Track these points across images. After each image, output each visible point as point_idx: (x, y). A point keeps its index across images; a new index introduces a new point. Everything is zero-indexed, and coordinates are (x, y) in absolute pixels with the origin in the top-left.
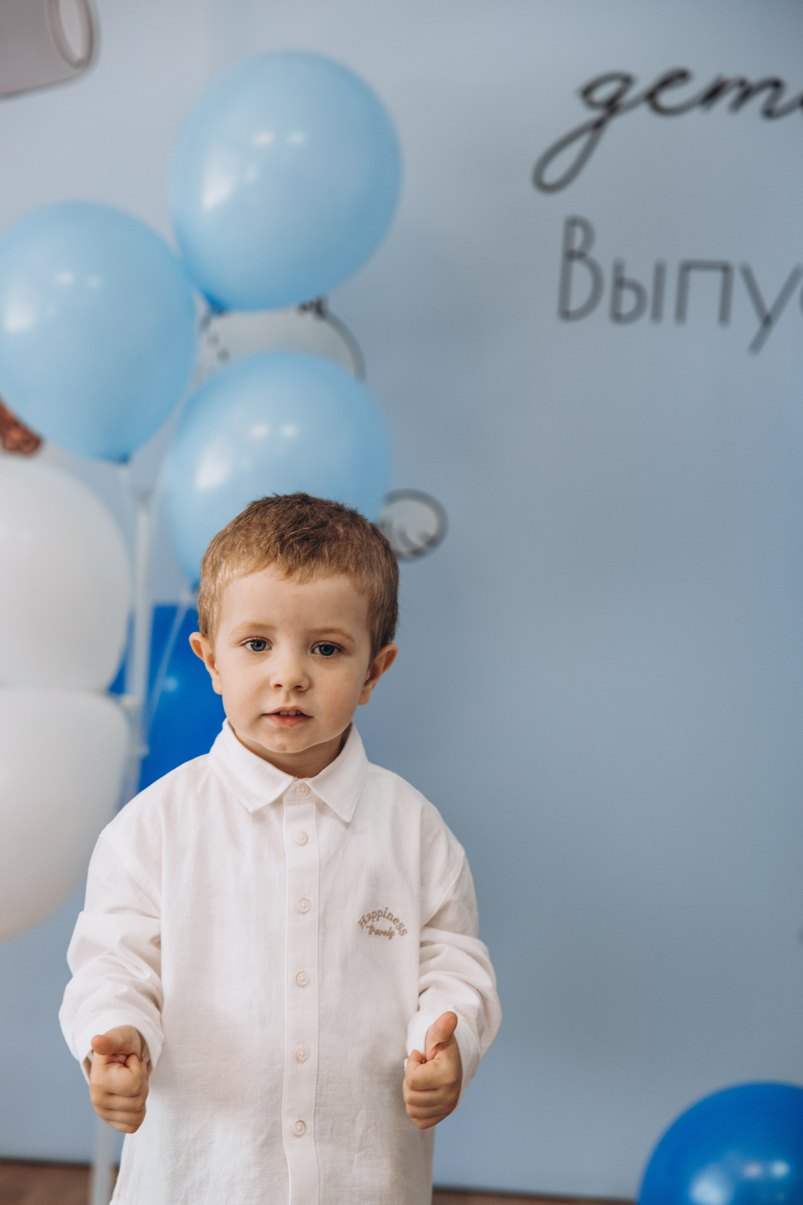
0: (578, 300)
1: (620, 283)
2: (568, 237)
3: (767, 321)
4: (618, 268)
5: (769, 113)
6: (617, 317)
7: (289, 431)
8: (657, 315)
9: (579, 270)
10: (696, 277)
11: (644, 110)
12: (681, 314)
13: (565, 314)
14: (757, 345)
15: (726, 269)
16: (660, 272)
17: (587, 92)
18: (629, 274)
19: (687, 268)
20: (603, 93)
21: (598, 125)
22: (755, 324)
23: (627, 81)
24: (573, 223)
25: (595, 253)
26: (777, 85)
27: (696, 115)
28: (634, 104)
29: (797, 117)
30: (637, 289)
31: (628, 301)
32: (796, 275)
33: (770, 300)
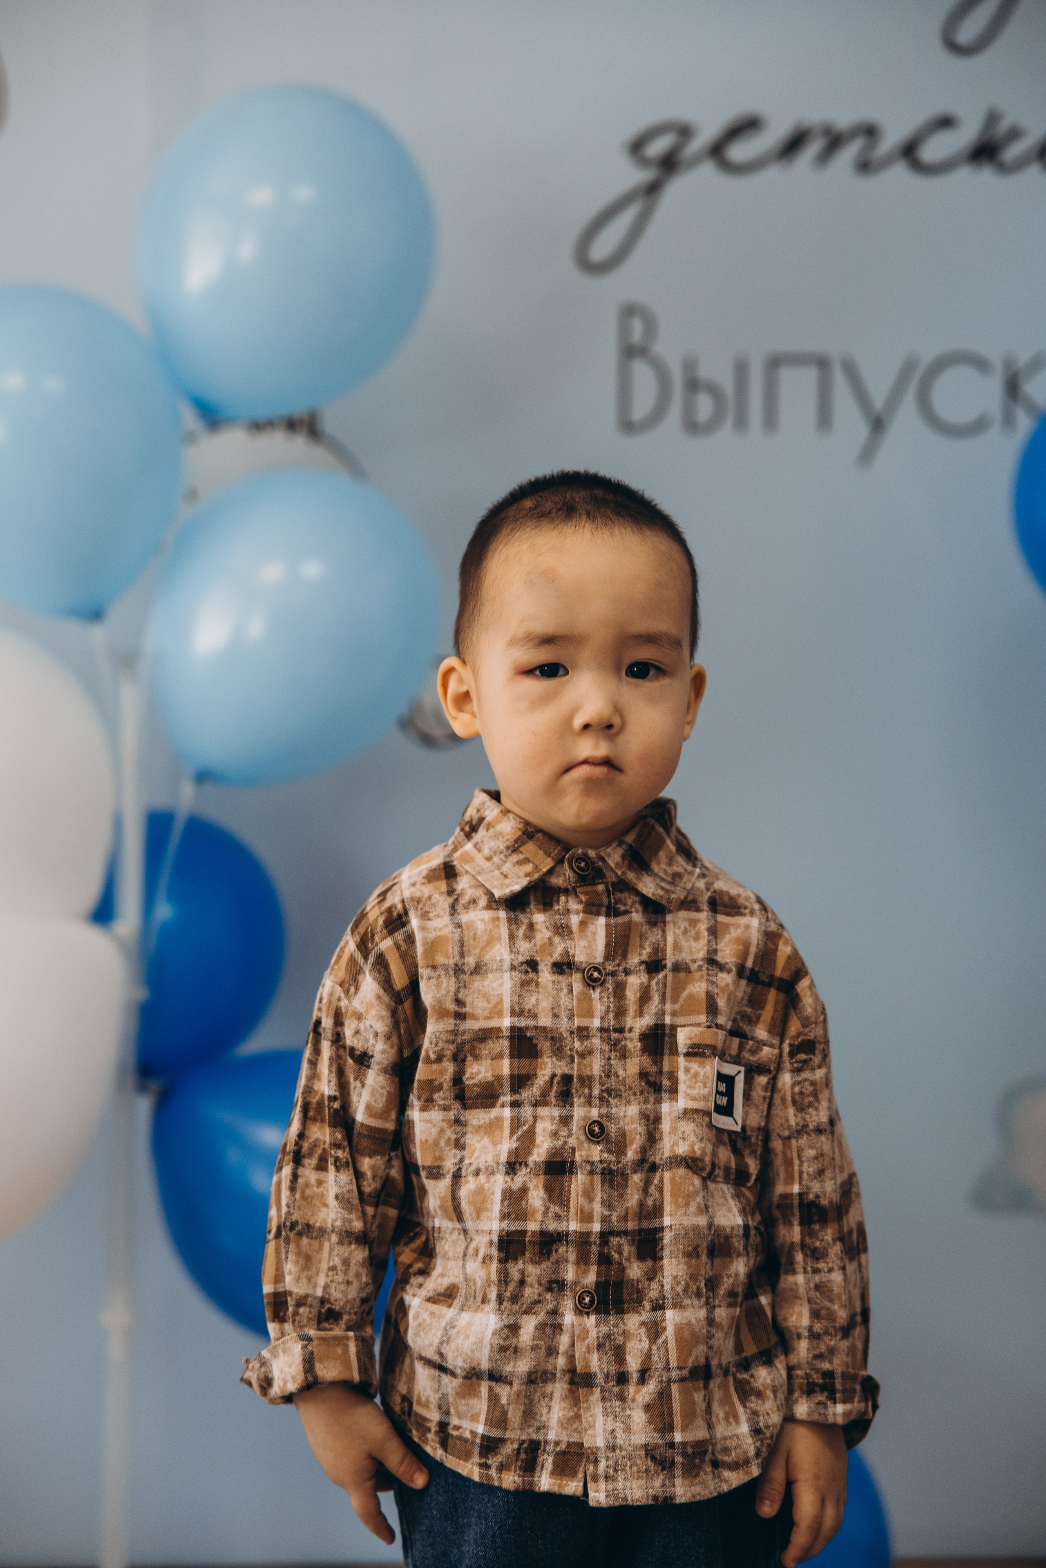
0: (641, 407)
1: (693, 385)
2: (624, 329)
3: (878, 425)
4: (690, 366)
5: (865, 166)
6: (692, 427)
7: (312, 570)
8: (741, 422)
9: (641, 371)
10: (787, 376)
11: (707, 170)
12: (771, 420)
13: (628, 426)
14: (867, 455)
15: (822, 363)
16: (741, 370)
17: (637, 147)
18: (704, 372)
19: (775, 363)
20: (657, 147)
21: (653, 189)
22: (861, 430)
23: (685, 132)
24: (629, 311)
25: (662, 347)
26: (870, 132)
27: (774, 173)
28: (696, 161)
29: (899, 171)
30: (715, 391)
31: (705, 407)
32: (909, 367)
33: (879, 398)
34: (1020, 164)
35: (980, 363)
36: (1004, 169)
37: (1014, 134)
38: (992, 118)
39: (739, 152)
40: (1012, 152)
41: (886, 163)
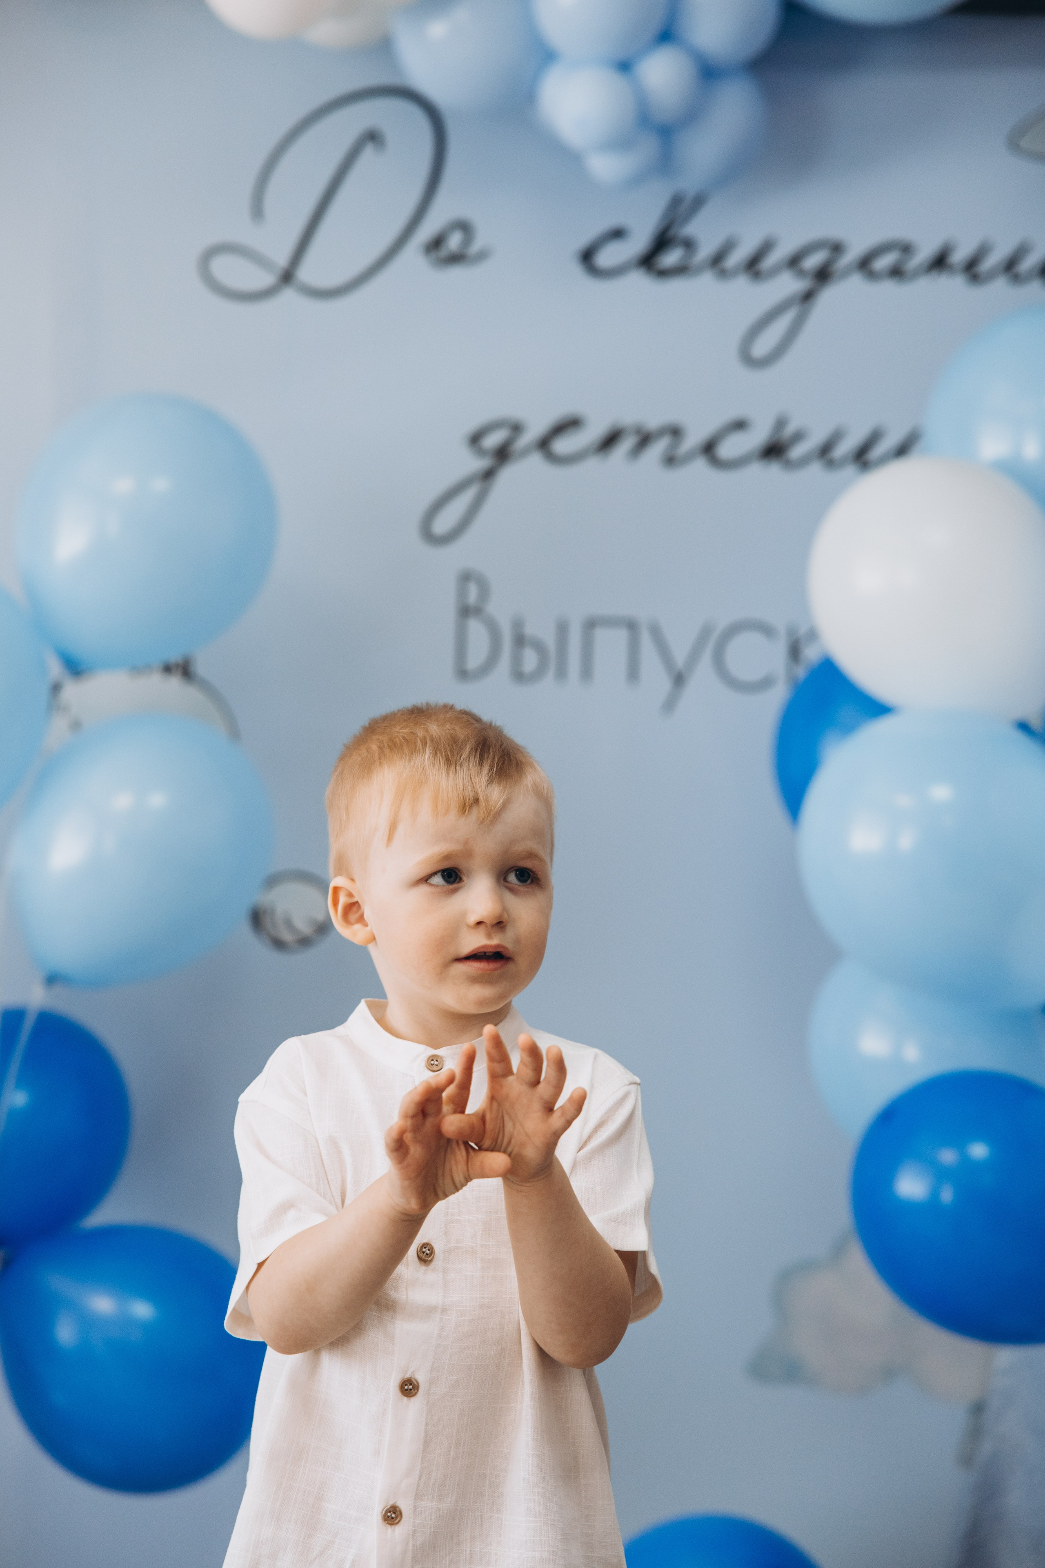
0: (475, 657)
1: (520, 641)
2: (462, 592)
3: (679, 679)
4: (518, 626)
5: (670, 460)
6: (519, 676)
8: (562, 673)
9: (476, 630)
10: (601, 635)
11: (536, 460)
12: (587, 672)
13: (463, 674)
14: (670, 705)
15: (632, 626)
16: (562, 629)
17: (475, 439)
18: (530, 630)
19: (591, 625)
20: (492, 441)
21: (488, 475)
22: (664, 684)
23: (517, 428)
24: (466, 577)
25: (493, 608)
26: (675, 432)
27: (593, 465)
28: (526, 452)
29: (700, 465)
30: (539, 647)
31: (530, 662)
32: (705, 632)
33: (680, 657)
34: (804, 461)
35: (767, 630)
36: (790, 465)
37: (798, 437)
38: (781, 423)
39: (563, 445)
40: (797, 452)
41: (688, 458)
